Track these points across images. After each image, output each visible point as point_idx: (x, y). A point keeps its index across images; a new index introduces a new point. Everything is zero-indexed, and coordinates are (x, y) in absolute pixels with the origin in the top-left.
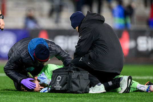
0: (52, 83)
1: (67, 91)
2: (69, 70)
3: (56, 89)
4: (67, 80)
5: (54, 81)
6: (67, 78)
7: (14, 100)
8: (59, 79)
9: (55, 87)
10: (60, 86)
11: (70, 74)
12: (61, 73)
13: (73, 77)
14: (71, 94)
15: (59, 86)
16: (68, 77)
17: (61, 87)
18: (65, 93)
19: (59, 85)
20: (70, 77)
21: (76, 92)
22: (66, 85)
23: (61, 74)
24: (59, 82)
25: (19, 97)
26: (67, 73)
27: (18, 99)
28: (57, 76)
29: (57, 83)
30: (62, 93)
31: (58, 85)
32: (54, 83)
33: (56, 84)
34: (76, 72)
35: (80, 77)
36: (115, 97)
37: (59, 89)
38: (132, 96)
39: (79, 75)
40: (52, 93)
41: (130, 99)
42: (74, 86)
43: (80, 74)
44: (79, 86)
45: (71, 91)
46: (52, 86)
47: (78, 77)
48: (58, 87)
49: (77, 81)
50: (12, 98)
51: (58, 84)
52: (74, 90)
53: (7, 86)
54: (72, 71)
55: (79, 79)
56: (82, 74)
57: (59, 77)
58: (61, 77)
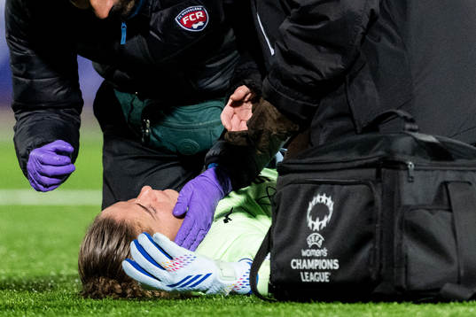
0: (276, 241)
1: (378, 289)
2: (380, 153)
3: (306, 278)
4: (370, 221)
6: (371, 203)
8: (320, 211)
9: (297, 264)
10: (330, 257)
11: (387, 181)
12: (333, 177)
13: (407, 200)
14: (403, 306)
15: (321, 258)
16: (378, 197)
17: (334, 264)
18: (365, 301)
19: (325, 252)
20: (392, 195)
21: (433, 295)
22: (364, 253)
23: (333, 183)
24: (323, 232)
26: (373, 172)
28: (309, 198)
29: (311, 240)
30: (344, 302)
31: (317, 253)
32: (290, 242)
33: (306, 247)
34: (426, 162)
35: (456, 195)
37: (325, 277)
39: (445, 184)
40: (281, 305)
42: (416, 253)
43: (450, 176)
44: (455, 258)
45: (400, 288)
47: (443, 197)
48: (317, 263)
49: (437, 225)
51: (315, 247)
52: (418, 282)
54: (399, 157)
55: (450, 210)
56: (468, 177)
57: (317, 199)
58: (330, 203)
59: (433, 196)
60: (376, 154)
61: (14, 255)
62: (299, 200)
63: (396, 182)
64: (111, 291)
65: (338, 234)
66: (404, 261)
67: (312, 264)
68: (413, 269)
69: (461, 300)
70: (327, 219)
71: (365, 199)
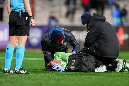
0: (68, 65)
1: (80, 71)
4: (79, 63)
5: (70, 64)
6: (79, 61)
7: (41, 77)
8: (73, 62)
9: (70, 67)
11: (81, 58)
12: (75, 58)
13: (83, 61)
16: (80, 60)
17: (75, 68)
18: (78, 72)
19: (74, 66)
20: (81, 60)
21: (86, 72)
22: (78, 67)
24: (73, 64)
25: (45, 75)
26: (79, 57)
27: (43, 76)
30: (76, 72)
31: (73, 66)
34: (85, 57)
35: (89, 60)
36: (114, 75)
37: (74, 69)
38: (126, 74)
39: (88, 59)
40: (68, 72)
41: (125, 76)
42: (84, 67)
43: (88, 58)
44: (88, 67)
45: (82, 71)
46: (69, 67)
47: (87, 61)
48: (73, 67)
49: (86, 64)
50: (40, 76)
52: (84, 70)
53: (36, 67)
54: (82, 56)
55: (88, 62)
56: (90, 58)
57: (73, 60)
58: (74, 61)
59: (86, 60)
60: (80, 55)
61: (39, 66)
62: (71, 60)
63: (82, 59)
64: (49, 70)
65: (75, 64)
66: (83, 67)
67: (72, 68)
68: (84, 68)
69: (89, 72)
70: (74, 63)
71: (78, 61)
